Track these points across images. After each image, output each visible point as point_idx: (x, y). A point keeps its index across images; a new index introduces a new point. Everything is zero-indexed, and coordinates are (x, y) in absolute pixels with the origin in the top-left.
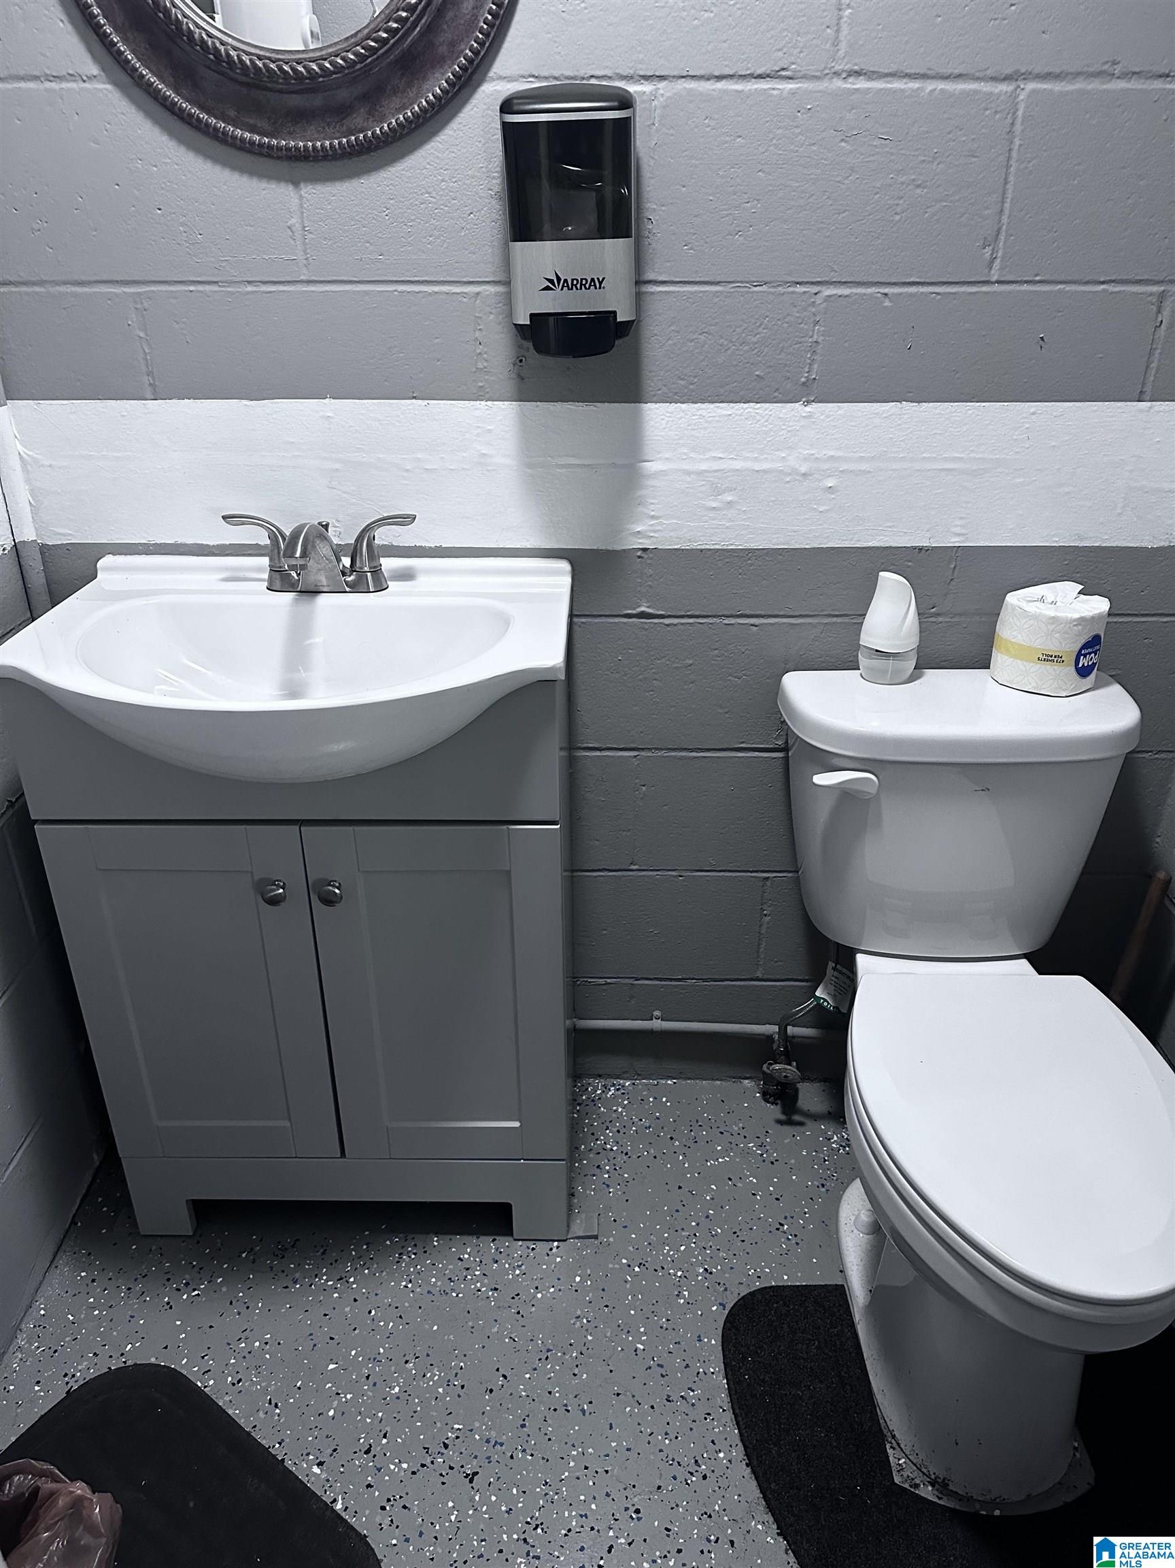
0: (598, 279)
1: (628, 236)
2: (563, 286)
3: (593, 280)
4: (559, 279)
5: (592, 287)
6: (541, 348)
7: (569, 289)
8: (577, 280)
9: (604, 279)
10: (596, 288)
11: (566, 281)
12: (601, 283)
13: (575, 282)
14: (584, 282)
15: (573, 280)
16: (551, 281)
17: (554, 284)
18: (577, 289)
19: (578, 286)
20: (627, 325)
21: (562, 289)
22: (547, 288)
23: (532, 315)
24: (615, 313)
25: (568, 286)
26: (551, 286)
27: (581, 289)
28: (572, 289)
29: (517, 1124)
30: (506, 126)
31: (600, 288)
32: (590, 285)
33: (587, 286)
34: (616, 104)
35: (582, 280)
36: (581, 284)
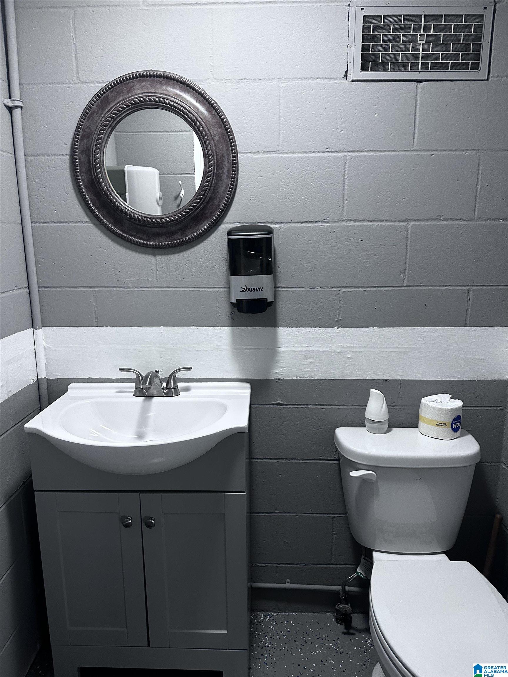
0: (261, 288)
1: (271, 274)
2: (248, 290)
3: (259, 288)
4: (247, 288)
5: (259, 291)
6: (240, 311)
7: (250, 291)
8: (253, 288)
9: (263, 288)
10: (260, 291)
11: (249, 289)
12: (262, 289)
13: (253, 289)
14: (256, 289)
15: (252, 288)
16: (244, 289)
17: (245, 290)
18: (253, 291)
19: (254, 290)
20: (271, 303)
21: (248, 291)
22: (243, 291)
23: (237, 300)
24: (267, 299)
25: (250, 290)
26: (244, 290)
27: (255, 291)
28: (251, 291)
29: (226, 632)
30: (229, 240)
31: (261, 291)
32: (258, 290)
33: (257, 290)
34: (267, 233)
35: (255, 288)
36: (255, 290)
